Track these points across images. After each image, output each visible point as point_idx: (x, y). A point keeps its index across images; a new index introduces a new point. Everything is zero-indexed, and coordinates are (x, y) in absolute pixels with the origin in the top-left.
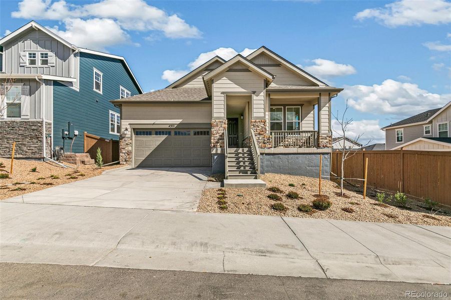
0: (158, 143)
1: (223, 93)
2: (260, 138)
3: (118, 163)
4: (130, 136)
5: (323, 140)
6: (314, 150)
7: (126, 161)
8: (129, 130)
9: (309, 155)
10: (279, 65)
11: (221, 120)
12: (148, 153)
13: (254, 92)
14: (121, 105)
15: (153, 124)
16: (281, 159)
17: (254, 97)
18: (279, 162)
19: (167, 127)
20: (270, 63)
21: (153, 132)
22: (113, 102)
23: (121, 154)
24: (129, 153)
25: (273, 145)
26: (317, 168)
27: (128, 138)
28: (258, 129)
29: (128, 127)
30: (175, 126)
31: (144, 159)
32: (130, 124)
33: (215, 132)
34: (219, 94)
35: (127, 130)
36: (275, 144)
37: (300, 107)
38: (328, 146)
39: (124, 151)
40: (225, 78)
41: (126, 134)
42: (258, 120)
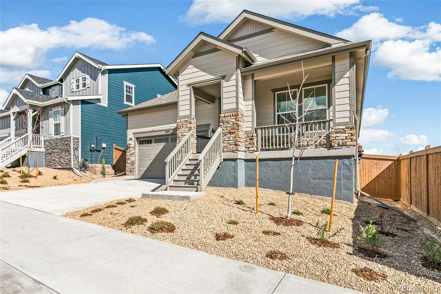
0: (157, 152)
1: (189, 85)
2: (231, 139)
3: (125, 174)
4: (133, 146)
5: (339, 135)
6: (324, 152)
7: (131, 171)
8: (133, 139)
9: (315, 161)
10: (271, 29)
11: (186, 119)
12: (149, 163)
13: (224, 77)
14: (127, 115)
15: (152, 131)
16: (270, 167)
17: (224, 83)
18: (267, 172)
19: (164, 133)
20: (258, 30)
21: (153, 140)
22: (120, 113)
23: (127, 165)
24: (133, 163)
25: (260, 147)
26: (330, 181)
27: (132, 147)
28: (228, 125)
29: (132, 136)
30: (171, 131)
31: (146, 169)
32: (134, 134)
33: (180, 134)
34: (185, 87)
35: (131, 139)
36: (262, 146)
37: (326, 85)
38: (348, 144)
39: (129, 162)
40: (191, 66)
41: (130, 144)
42: (227, 114)
